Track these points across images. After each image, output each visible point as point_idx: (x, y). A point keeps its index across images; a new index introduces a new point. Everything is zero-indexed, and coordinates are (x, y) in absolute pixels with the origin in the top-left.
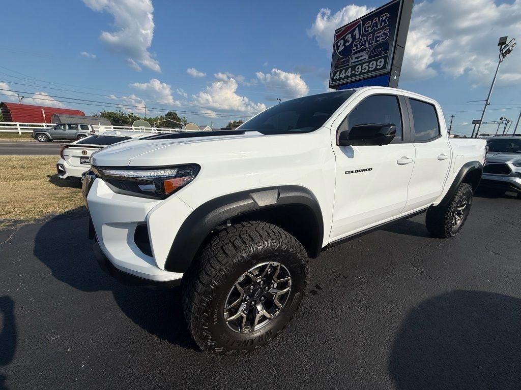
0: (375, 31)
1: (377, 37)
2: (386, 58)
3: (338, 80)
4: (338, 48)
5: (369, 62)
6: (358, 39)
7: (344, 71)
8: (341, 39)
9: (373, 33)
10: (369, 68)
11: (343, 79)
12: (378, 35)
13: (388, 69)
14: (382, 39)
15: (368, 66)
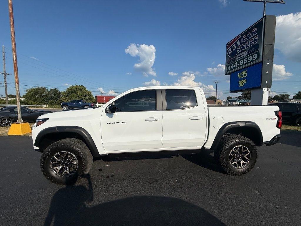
0: (249, 39)
1: (251, 42)
2: (258, 54)
3: (230, 70)
4: (228, 52)
5: (248, 57)
6: (240, 45)
7: (233, 65)
8: (230, 48)
9: (248, 41)
10: (248, 60)
11: (233, 69)
12: (251, 41)
13: (261, 59)
14: (254, 43)
15: (247, 59)
